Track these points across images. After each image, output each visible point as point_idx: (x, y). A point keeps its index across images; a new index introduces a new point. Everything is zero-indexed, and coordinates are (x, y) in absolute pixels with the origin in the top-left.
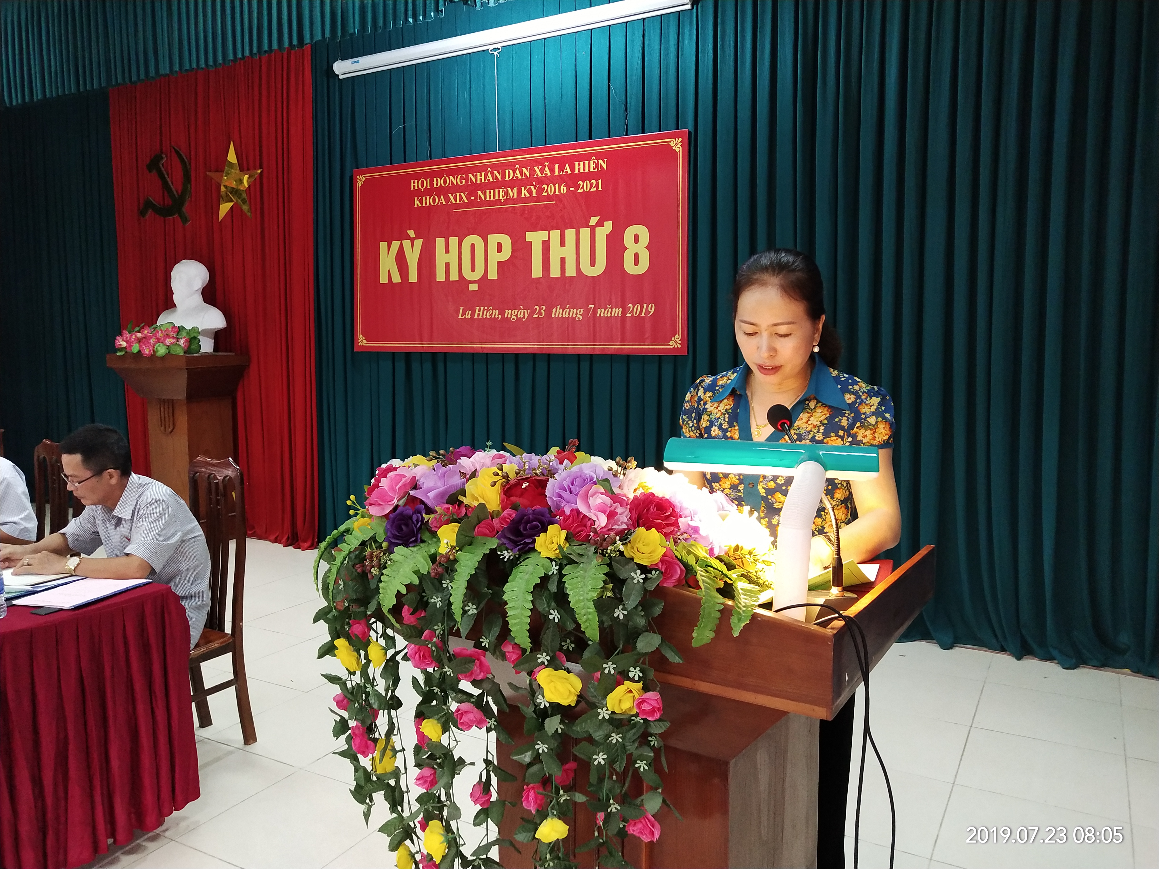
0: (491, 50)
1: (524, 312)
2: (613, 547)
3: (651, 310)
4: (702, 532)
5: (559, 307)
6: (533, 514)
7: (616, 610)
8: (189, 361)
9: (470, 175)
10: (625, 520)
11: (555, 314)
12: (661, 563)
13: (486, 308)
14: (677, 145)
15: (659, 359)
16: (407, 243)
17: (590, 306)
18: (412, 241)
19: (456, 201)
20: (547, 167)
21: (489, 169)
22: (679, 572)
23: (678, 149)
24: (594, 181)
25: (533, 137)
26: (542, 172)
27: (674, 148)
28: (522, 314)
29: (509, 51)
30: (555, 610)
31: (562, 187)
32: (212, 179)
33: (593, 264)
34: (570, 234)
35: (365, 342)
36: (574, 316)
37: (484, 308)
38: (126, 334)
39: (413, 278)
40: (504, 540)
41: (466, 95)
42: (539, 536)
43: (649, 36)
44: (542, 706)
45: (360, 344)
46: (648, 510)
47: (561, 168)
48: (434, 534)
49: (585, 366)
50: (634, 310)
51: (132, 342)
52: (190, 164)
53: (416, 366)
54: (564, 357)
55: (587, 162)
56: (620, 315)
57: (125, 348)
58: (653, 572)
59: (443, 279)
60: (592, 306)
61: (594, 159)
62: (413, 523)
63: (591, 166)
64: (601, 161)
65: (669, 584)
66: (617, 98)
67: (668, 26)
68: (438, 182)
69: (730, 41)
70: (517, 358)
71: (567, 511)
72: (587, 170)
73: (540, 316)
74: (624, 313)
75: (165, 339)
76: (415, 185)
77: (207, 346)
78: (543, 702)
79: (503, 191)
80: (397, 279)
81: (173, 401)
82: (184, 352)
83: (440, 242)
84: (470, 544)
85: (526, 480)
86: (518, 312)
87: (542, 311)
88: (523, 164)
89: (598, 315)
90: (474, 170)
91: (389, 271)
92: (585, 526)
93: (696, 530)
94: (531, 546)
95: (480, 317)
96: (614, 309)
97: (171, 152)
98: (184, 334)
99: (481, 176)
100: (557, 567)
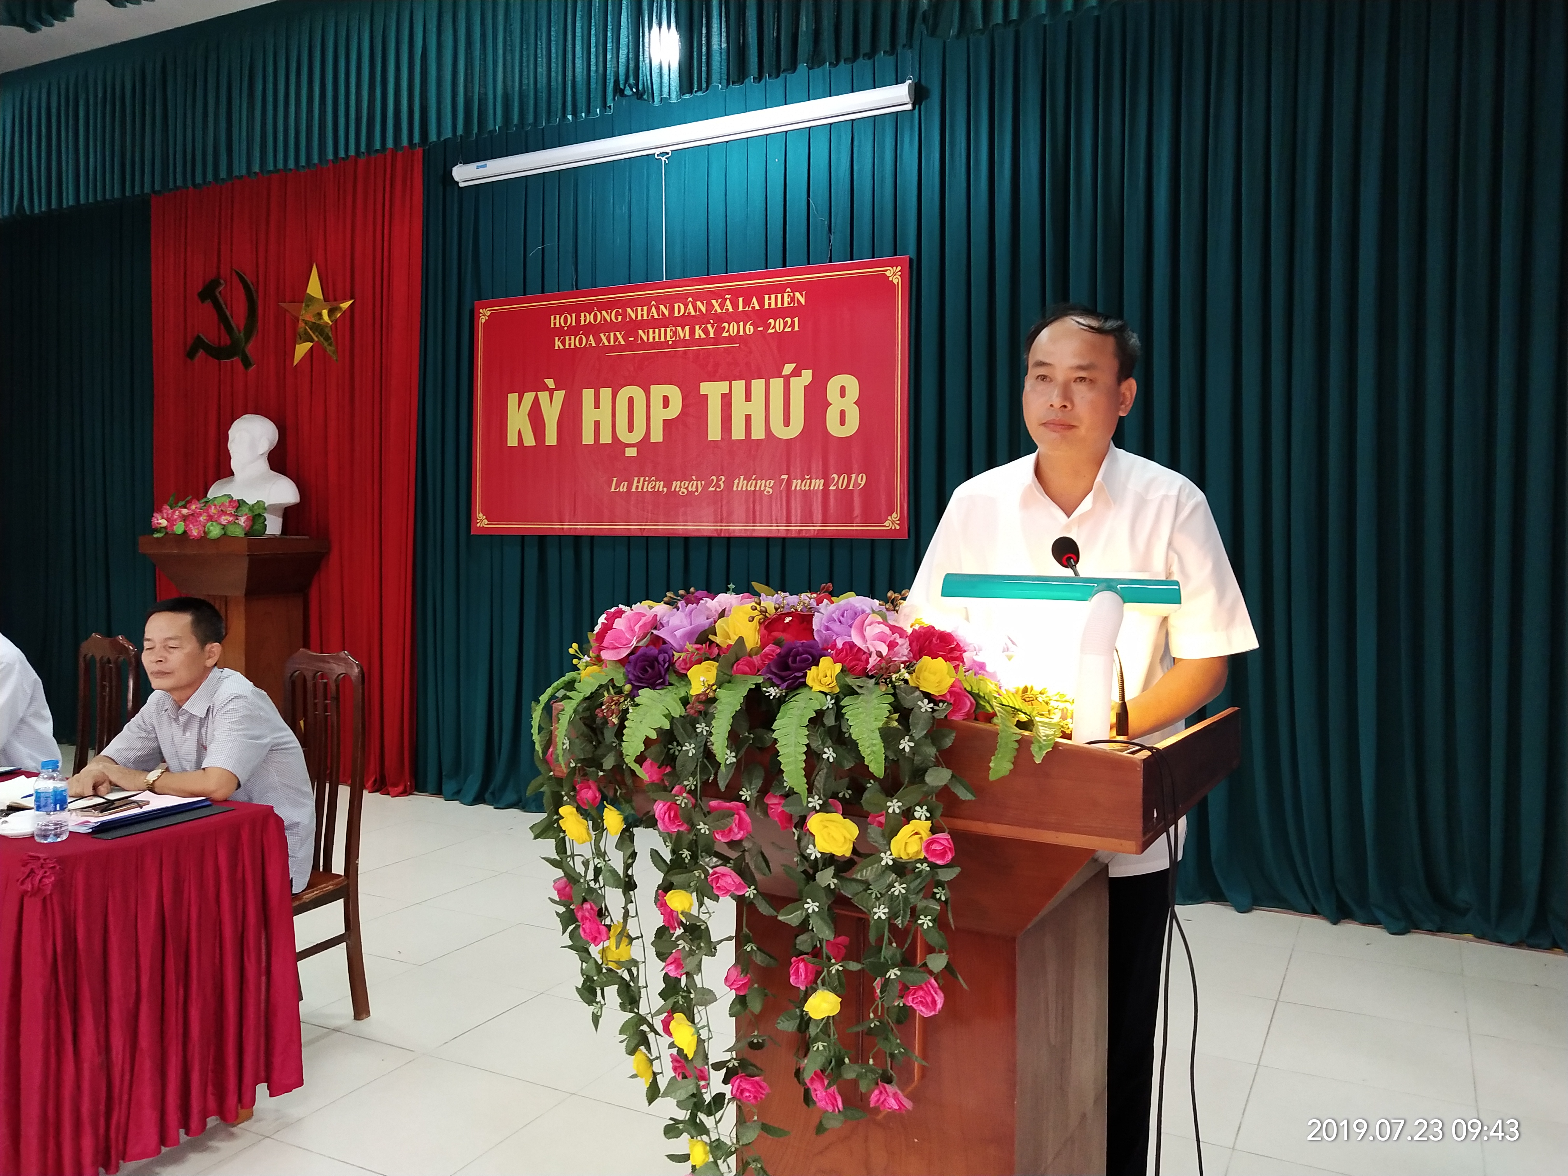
0: (658, 155)
1: (697, 484)
2: (898, 675)
3: (861, 481)
4: (988, 668)
5: (742, 477)
6: (802, 646)
7: (902, 741)
8: (251, 544)
9: (629, 310)
10: (906, 652)
11: (737, 487)
12: (948, 694)
13: (647, 479)
14: (894, 274)
15: (872, 544)
16: (543, 396)
17: (783, 477)
18: (551, 392)
19: (609, 342)
20: (728, 301)
21: (653, 303)
22: (969, 704)
23: (896, 280)
24: (789, 320)
25: (711, 262)
26: (722, 306)
27: (890, 279)
28: (695, 486)
29: (680, 155)
30: (830, 748)
31: (748, 326)
32: (286, 310)
33: (787, 423)
34: (758, 385)
35: (486, 522)
36: (762, 489)
37: (644, 479)
38: (167, 509)
39: (551, 439)
40: (770, 676)
41: (625, 209)
42: (810, 670)
43: (860, 142)
44: (813, 858)
45: (478, 525)
46: (931, 642)
47: (747, 303)
48: (683, 677)
49: (776, 553)
50: (839, 482)
51: (176, 520)
52: (257, 292)
53: (552, 554)
54: (749, 542)
55: (779, 296)
56: (821, 488)
57: (165, 528)
58: (941, 704)
59: (591, 441)
60: (786, 477)
61: (788, 292)
62: (659, 663)
63: (784, 300)
64: (797, 294)
65: (957, 718)
66: (819, 218)
67: (883, 129)
68: (587, 318)
69: (961, 149)
70: (687, 541)
71: (840, 645)
72: (779, 305)
73: (718, 489)
74: (826, 485)
75: (219, 517)
76: (557, 321)
77: (274, 526)
78: (813, 852)
79: (671, 330)
80: (529, 441)
81: (226, 597)
82: (245, 534)
83: (588, 395)
84: (729, 682)
85: (788, 614)
86: (689, 484)
87: (721, 483)
88: (697, 297)
89: (793, 488)
90: (634, 303)
91: (519, 431)
92: (860, 660)
93: (982, 666)
94: (801, 680)
95: (640, 490)
96: (813, 481)
97: (231, 277)
98: (245, 510)
99: (642, 311)
100: (833, 701)
